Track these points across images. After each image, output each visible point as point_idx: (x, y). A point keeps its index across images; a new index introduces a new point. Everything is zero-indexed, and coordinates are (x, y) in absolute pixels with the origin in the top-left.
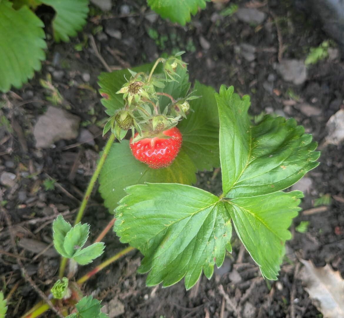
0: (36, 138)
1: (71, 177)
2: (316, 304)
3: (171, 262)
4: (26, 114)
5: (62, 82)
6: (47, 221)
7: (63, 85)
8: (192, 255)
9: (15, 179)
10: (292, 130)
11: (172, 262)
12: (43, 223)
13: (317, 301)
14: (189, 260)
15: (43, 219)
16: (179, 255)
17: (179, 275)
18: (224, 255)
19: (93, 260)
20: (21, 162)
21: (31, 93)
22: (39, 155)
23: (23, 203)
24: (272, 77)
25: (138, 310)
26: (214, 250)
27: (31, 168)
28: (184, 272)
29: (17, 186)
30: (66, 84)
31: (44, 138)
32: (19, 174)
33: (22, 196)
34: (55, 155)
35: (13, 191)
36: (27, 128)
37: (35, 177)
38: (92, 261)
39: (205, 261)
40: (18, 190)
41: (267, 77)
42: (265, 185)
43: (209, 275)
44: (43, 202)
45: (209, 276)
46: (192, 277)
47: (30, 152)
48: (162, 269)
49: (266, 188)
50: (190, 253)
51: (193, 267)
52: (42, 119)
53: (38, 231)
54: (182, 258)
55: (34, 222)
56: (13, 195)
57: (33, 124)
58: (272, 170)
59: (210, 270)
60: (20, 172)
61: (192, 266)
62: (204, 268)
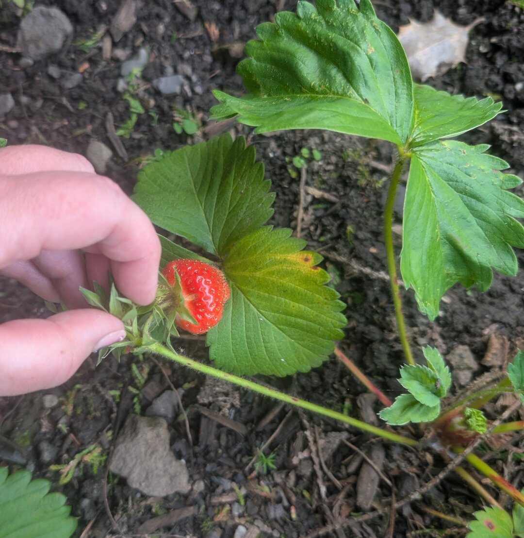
0: (171, 492)
1: (241, 430)
2: (444, 69)
3: (486, 237)
4: (125, 510)
5: (61, 447)
6: (321, 468)
7: (66, 446)
8: (484, 203)
9: (246, 527)
10: (282, 32)
11: (486, 235)
12: (325, 474)
13: (440, 66)
14: (490, 210)
15: (319, 473)
16: (478, 224)
17: (512, 224)
18: (491, 157)
19: (445, 366)
20: (212, 519)
21: (86, 502)
22: (200, 486)
23: (287, 510)
24: (54, 71)
25: (460, 327)
26: (483, 170)
27: (225, 499)
28: (506, 217)
29: (259, 523)
30: (64, 438)
31: (173, 478)
32: (237, 520)
33: (277, 512)
34: (201, 460)
35: (266, 528)
36: (149, 509)
37: (243, 492)
38: (447, 367)
39: (495, 185)
40: (266, 519)
41: (51, 78)
42: (395, 81)
43: (516, 180)
44: (287, 475)
45: (518, 181)
46: (515, 207)
47: (195, 503)
48: (495, 250)
49: (399, 82)
50: (479, 206)
51: (501, 205)
52: (135, 481)
53: (338, 483)
54: (484, 220)
55: (323, 490)
56: (273, 529)
57: (144, 497)
58: (372, 67)
59: (510, 179)
60: (232, 518)
61: (497, 206)
62: (505, 187)
